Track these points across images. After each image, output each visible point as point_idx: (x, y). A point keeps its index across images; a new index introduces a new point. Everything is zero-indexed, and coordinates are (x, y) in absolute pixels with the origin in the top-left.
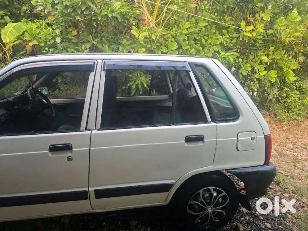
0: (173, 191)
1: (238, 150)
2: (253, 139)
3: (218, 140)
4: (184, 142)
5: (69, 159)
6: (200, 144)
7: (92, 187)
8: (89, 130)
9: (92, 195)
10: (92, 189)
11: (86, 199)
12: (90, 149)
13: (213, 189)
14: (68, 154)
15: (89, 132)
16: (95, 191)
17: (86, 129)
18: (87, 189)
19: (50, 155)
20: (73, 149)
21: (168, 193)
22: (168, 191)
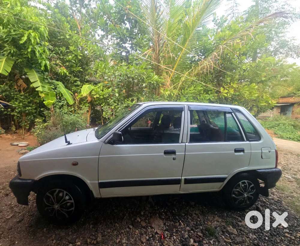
0: (226, 181)
1: (262, 158)
2: (270, 152)
3: (252, 151)
4: (234, 152)
5: (174, 159)
6: (242, 153)
7: (183, 176)
8: (184, 143)
9: (183, 181)
10: (183, 178)
11: (179, 184)
12: (185, 154)
13: (247, 182)
14: (173, 156)
15: (184, 144)
16: (185, 179)
17: (182, 142)
18: (181, 178)
19: (164, 156)
20: (177, 153)
21: (223, 183)
22: (223, 182)
